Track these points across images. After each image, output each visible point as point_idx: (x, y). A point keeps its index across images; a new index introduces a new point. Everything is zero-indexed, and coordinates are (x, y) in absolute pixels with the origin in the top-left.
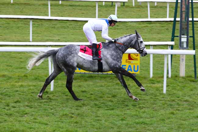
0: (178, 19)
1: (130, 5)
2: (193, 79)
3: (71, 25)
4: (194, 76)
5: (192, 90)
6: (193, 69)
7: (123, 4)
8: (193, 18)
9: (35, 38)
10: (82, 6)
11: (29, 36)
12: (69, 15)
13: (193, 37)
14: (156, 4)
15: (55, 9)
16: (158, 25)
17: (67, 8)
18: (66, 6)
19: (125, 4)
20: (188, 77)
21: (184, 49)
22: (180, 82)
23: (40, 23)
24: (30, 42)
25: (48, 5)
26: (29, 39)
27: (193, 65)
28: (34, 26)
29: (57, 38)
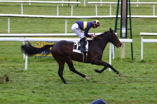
0: (119, 16)
1: (82, 5)
2: (131, 60)
3: (39, 21)
4: (131, 58)
5: (130, 69)
6: (131, 53)
7: (77, 5)
8: (130, 15)
9: (11, 30)
10: (46, 7)
11: (8, 29)
12: (36, 13)
13: (131, 29)
14: (101, 5)
15: (26, 9)
16: (103, 20)
17: (35, 8)
18: (35, 6)
19: (79, 5)
20: (127, 59)
21: (123, 38)
22: (121, 63)
23: (15, 19)
24: (8, 33)
25: (21, 6)
26: (8, 32)
27: (130, 50)
28: (11, 22)
29: (29, 31)
